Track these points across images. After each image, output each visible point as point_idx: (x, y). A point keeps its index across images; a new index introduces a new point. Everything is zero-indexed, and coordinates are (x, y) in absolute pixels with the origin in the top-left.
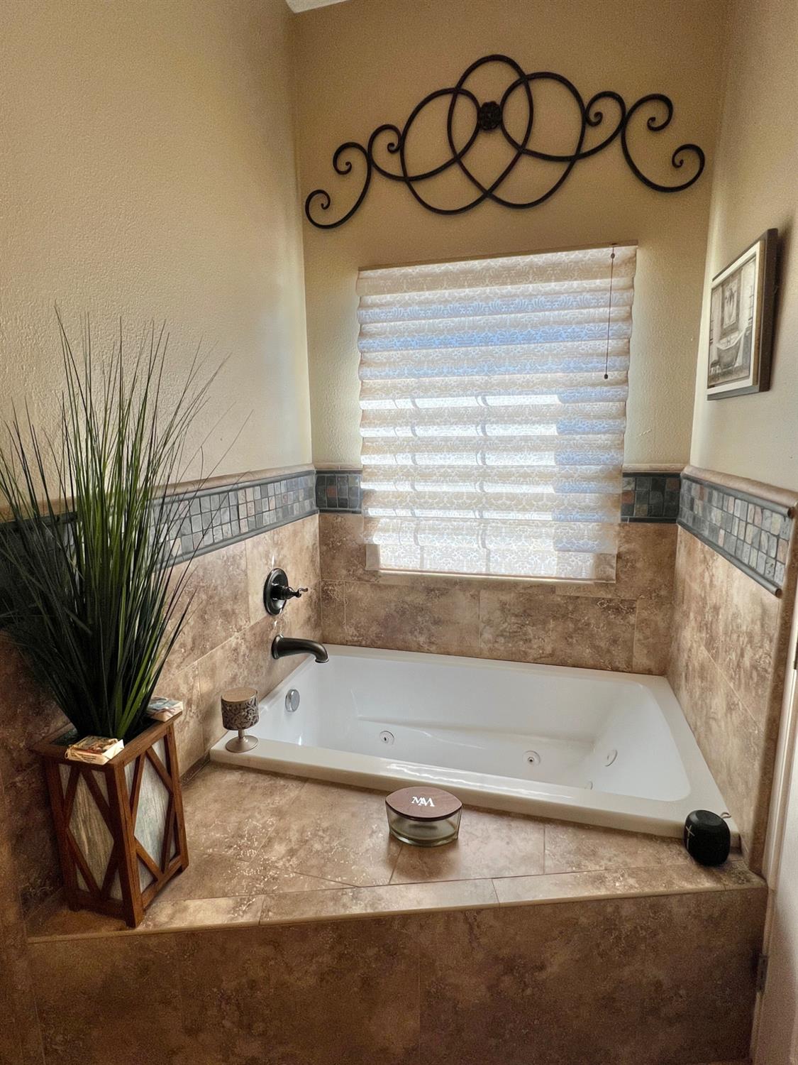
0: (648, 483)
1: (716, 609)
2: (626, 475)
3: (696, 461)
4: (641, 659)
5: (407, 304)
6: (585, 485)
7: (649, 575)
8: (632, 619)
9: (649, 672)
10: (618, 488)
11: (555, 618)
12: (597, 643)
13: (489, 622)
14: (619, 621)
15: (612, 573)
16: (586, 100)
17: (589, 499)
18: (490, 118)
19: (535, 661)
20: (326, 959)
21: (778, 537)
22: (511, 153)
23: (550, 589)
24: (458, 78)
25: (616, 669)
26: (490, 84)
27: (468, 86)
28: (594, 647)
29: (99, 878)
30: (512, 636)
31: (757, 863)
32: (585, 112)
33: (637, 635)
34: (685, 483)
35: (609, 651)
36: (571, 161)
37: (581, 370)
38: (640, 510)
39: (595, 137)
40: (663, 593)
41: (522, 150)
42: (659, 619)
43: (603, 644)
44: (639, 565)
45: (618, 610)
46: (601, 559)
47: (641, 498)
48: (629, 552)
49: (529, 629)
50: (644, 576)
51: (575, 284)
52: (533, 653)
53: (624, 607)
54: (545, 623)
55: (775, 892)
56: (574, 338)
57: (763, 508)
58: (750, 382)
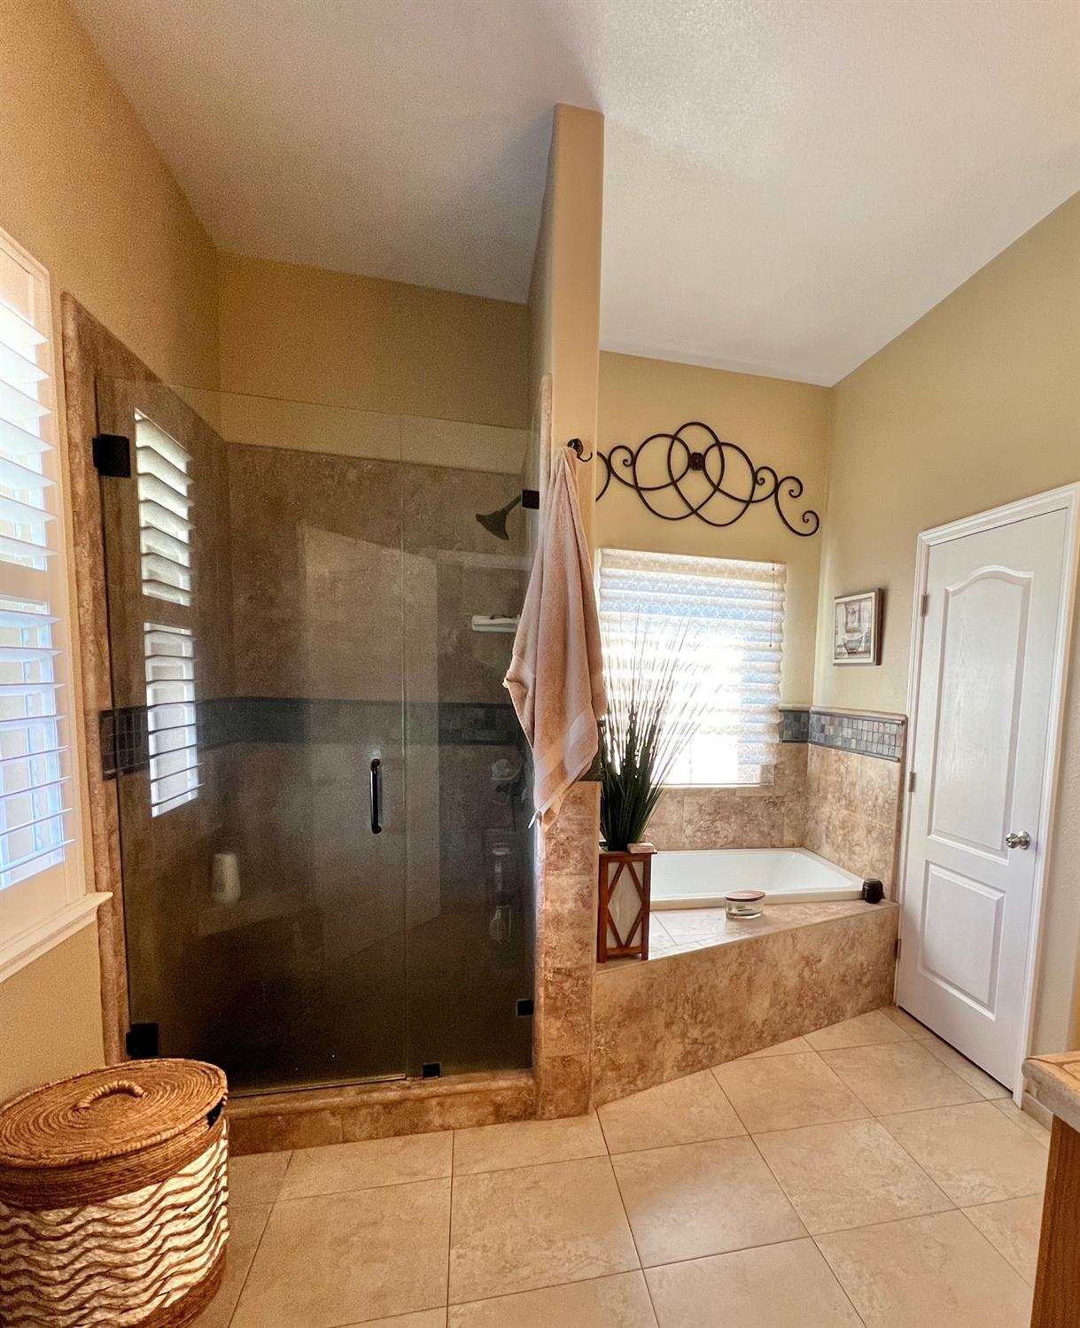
0: (791, 716)
1: (853, 784)
2: (780, 711)
3: (818, 703)
4: (789, 837)
5: (639, 580)
6: (757, 717)
7: (793, 778)
8: (783, 809)
9: (793, 846)
10: (775, 719)
11: (735, 813)
12: (762, 829)
13: (690, 822)
14: (775, 812)
15: (771, 777)
16: (755, 469)
17: (759, 727)
18: (696, 462)
19: (722, 848)
20: (734, 967)
21: (895, 735)
22: (711, 489)
23: (733, 792)
24: (675, 431)
25: (773, 847)
26: (698, 441)
27: (681, 436)
28: (762, 832)
29: (623, 937)
30: (707, 830)
31: (893, 899)
32: (755, 475)
33: (787, 821)
34: (814, 718)
35: (769, 834)
36: (748, 503)
37: (754, 639)
38: (788, 735)
39: (761, 492)
40: (801, 789)
41: (716, 488)
42: (798, 809)
43: (766, 829)
44: (787, 772)
45: (775, 804)
46: (765, 769)
47: (787, 727)
48: (782, 763)
49: (718, 824)
50: (790, 780)
51: (751, 583)
52: (721, 842)
53: (778, 801)
54: (728, 818)
55: (903, 905)
56: (750, 618)
57: (884, 723)
58: (871, 660)
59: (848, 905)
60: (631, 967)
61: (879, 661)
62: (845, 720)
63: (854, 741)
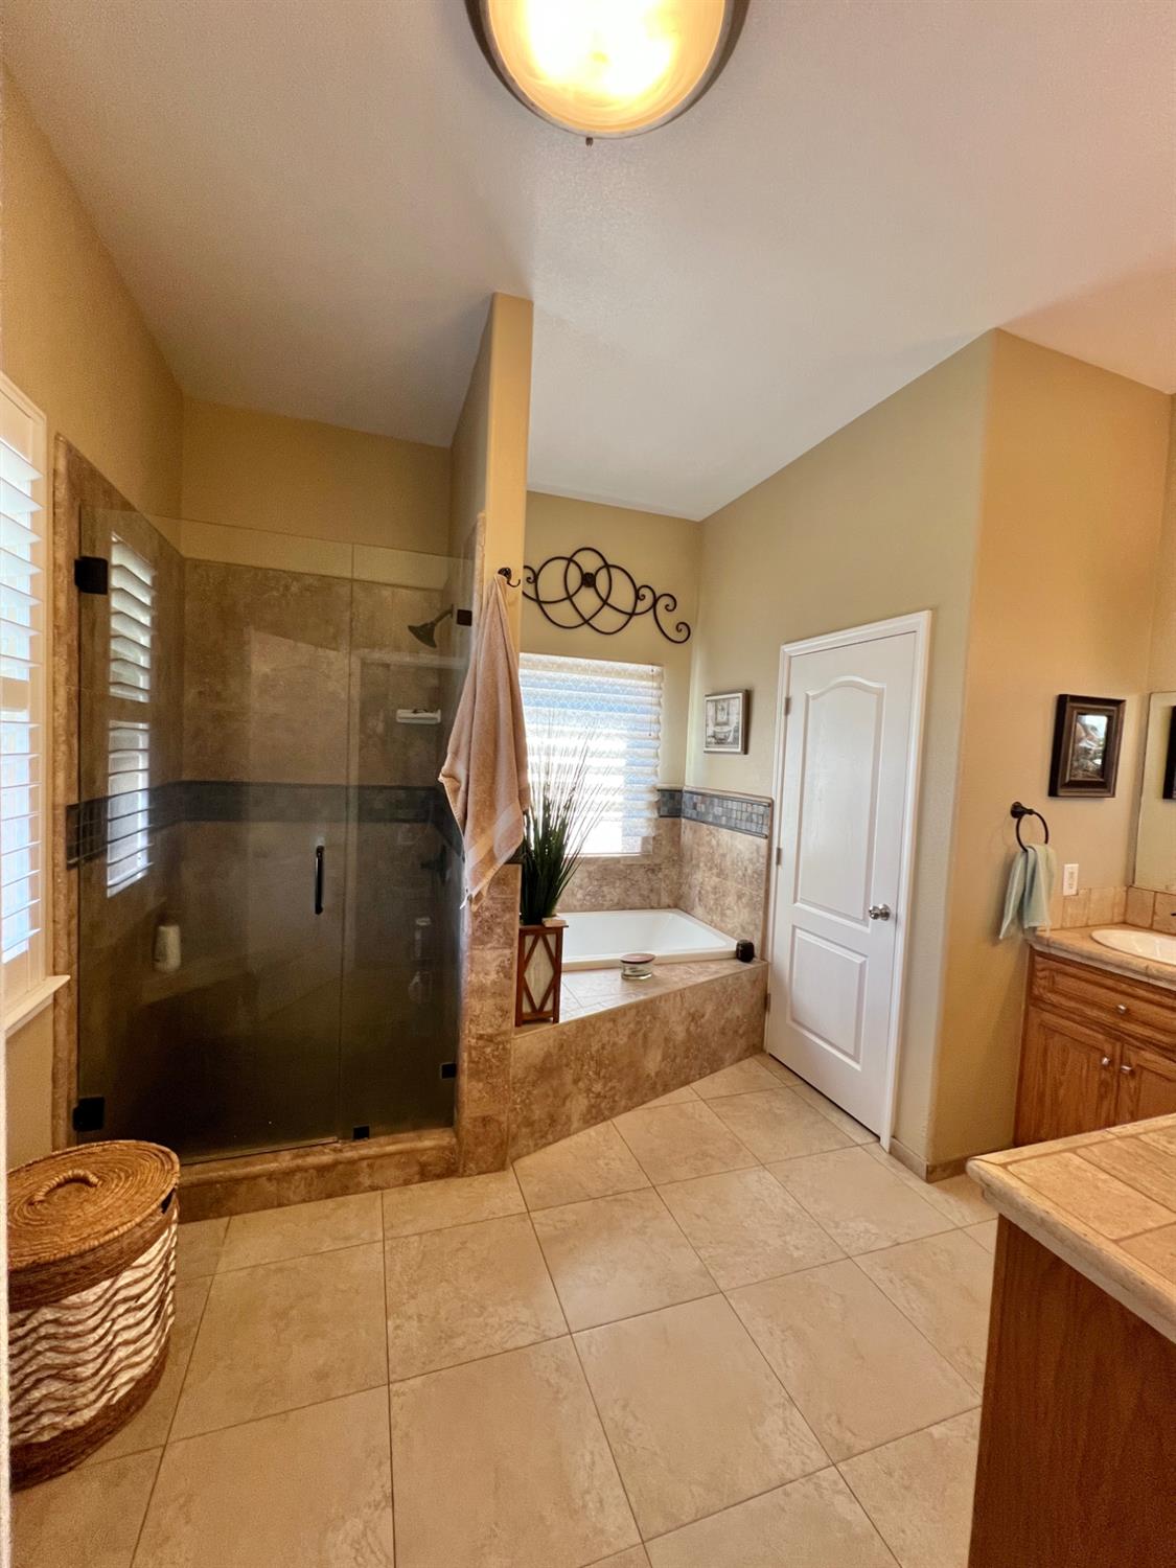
0: (667, 794)
1: (724, 855)
2: (658, 790)
3: (690, 782)
4: (666, 900)
5: (539, 679)
6: (639, 795)
7: (668, 848)
8: (660, 875)
9: (669, 907)
10: (654, 798)
11: (620, 879)
12: (642, 892)
13: (581, 887)
14: (654, 878)
15: (650, 848)
16: (638, 587)
17: (641, 804)
18: (588, 580)
19: (608, 909)
20: (632, 1026)
21: (763, 816)
22: (598, 603)
23: (617, 861)
24: (572, 553)
25: (652, 908)
26: (590, 563)
27: (576, 558)
28: (641, 895)
29: (537, 1001)
30: (594, 895)
31: (763, 959)
32: (637, 591)
33: (663, 885)
34: (686, 797)
35: (648, 897)
36: (632, 614)
37: (636, 729)
38: (664, 811)
39: (642, 606)
40: (676, 858)
41: (605, 602)
42: (674, 873)
43: (645, 893)
44: (664, 842)
45: (653, 871)
46: (645, 840)
47: (665, 804)
48: (659, 835)
49: (605, 889)
50: (666, 849)
51: (633, 682)
52: (607, 904)
53: (656, 868)
54: (614, 883)
55: (772, 964)
56: (634, 711)
57: (752, 804)
58: (739, 750)
59: (725, 964)
60: (545, 1029)
61: (746, 750)
62: (716, 800)
63: (724, 818)
